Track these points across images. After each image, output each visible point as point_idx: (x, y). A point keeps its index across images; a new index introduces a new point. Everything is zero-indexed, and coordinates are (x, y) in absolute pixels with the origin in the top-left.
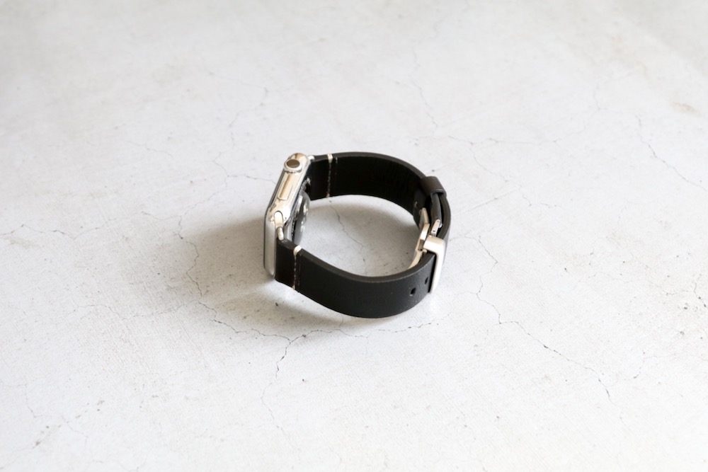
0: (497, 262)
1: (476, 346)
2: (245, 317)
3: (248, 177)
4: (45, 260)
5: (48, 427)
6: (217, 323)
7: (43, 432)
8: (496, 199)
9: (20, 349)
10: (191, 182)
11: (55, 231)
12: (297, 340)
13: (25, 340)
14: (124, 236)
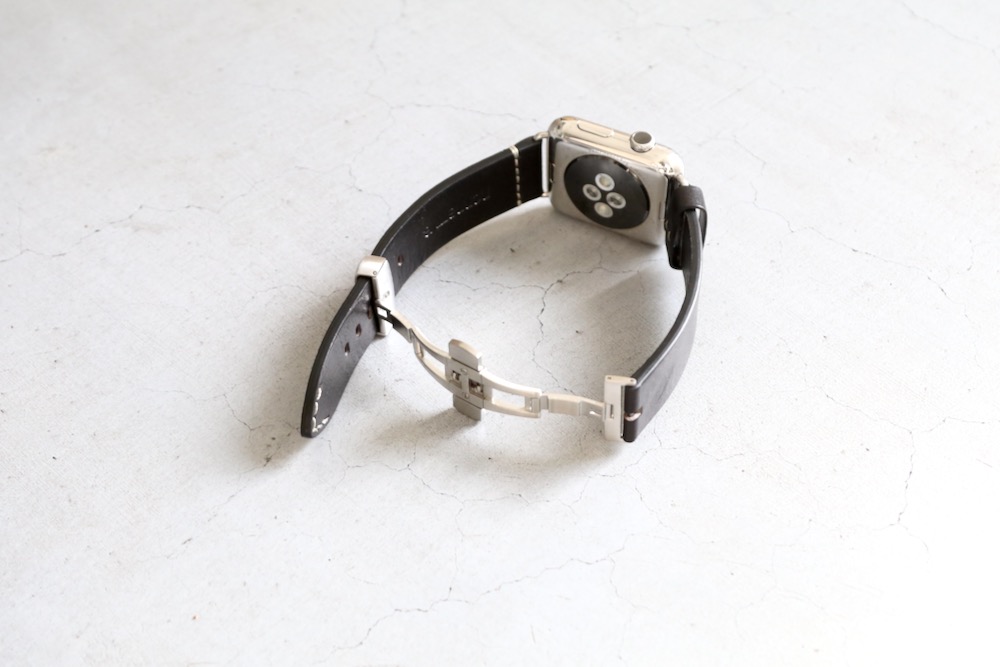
0: (765, 163)
1: (772, 261)
2: (478, 271)
3: (419, 105)
4: (189, 243)
5: (274, 439)
6: (444, 284)
7: (269, 446)
8: (739, 90)
9: (199, 355)
10: (347, 122)
11: (188, 207)
12: (553, 288)
13: (202, 343)
14: (283, 200)
